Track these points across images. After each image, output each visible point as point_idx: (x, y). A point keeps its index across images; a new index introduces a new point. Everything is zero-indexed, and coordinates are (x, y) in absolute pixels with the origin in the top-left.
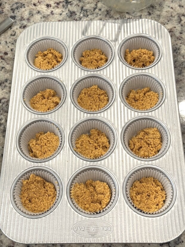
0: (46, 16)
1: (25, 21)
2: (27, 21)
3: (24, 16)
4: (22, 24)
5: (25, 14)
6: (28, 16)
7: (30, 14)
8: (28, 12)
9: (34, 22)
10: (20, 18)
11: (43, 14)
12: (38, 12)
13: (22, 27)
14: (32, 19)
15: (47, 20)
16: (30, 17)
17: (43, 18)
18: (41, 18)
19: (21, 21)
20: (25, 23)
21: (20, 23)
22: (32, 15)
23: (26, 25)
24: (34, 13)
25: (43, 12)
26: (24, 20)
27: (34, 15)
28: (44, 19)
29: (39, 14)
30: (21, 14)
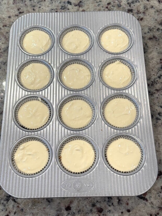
0: (159, 11)
1: (142, 14)
2: (143, 14)
3: (140, 10)
4: (139, 17)
5: (140, 8)
6: (143, 10)
7: (145, 8)
8: (143, 6)
9: (149, 15)
10: (136, 11)
11: (156, 9)
12: (151, 6)
13: (140, 19)
14: (147, 13)
15: (160, 14)
16: (145, 11)
17: (156, 12)
18: (155, 12)
19: (138, 14)
20: (141, 15)
21: (137, 16)
22: (147, 9)
23: (143, 17)
24: (148, 8)
25: (156, 7)
26: (140, 13)
27: (148, 9)
28: (158, 13)
29: (152, 9)
30: (137, 8)
